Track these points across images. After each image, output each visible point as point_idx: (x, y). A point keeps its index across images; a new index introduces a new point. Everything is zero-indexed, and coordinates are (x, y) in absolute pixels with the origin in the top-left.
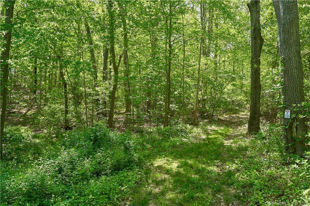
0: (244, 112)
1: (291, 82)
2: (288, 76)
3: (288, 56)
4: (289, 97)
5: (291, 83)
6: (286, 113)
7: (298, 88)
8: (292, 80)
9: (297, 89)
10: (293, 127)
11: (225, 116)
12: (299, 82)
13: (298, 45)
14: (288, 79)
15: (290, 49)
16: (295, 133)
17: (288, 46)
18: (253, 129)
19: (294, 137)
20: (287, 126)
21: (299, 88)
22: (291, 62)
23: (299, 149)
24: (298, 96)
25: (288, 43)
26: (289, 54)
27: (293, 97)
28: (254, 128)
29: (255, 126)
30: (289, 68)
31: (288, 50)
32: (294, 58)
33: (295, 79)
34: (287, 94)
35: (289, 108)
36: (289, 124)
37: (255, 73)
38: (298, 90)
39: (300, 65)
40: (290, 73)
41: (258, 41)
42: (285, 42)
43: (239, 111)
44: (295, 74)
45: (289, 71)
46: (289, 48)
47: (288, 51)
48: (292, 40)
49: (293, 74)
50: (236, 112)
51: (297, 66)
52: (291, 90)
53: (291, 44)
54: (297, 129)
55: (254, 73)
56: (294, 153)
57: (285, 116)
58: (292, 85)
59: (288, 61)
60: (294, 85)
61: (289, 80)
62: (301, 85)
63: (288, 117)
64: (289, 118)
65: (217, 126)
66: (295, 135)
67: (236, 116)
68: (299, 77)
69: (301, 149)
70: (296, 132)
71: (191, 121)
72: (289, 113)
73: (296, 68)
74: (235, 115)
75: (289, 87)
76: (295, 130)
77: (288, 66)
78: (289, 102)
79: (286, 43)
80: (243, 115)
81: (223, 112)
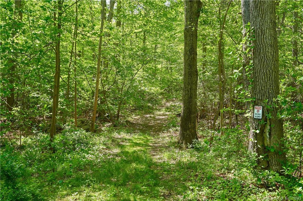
0: (159, 110)
1: (263, 66)
2: (260, 57)
3: (261, 28)
4: (260, 87)
5: (264, 68)
6: (256, 111)
7: (273, 75)
8: (265, 63)
9: (271, 77)
10: (265, 131)
11: (136, 118)
12: (274, 66)
13: (274, 12)
14: (259, 61)
15: (264, 18)
16: (268, 139)
17: (260, 12)
18: (188, 136)
19: (266, 145)
20: (258, 129)
21: (275, 75)
22: (264, 36)
23: (274, 163)
24: (272, 86)
25: (260, 9)
26: (261, 24)
27: (266, 87)
28: (188, 134)
29: (190, 132)
30: (262, 45)
31: (260, 18)
32: (268, 31)
33: (269, 61)
34: (258, 83)
35: (261, 104)
36: (260, 127)
37: (190, 51)
38: (273, 77)
39: (276, 42)
40: (263, 52)
41: (195, 5)
42: (256, 7)
43: (152, 109)
44: (269, 54)
45: (262, 49)
46: (261, 16)
47: (261, 20)
48: (266, 5)
49: (267, 54)
50: (150, 110)
51: (271, 42)
52: (263, 77)
53: (265, 10)
54: (270, 134)
55: (188, 52)
56: (267, 168)
57: (255, 115)
58: (265, 70)
59: (260, 34)
60: (267, 70)
61: (261, 62)
62: (276, 71)
63: (258, 117)
64: (261, 118)
65: (128, 133)
66: (268, 143)
67: (151, 117)
68: (274, 59)
69: (276, 163)
70: (270, 138)
71: (86, 125)
72: (261, 112)
73: (271, 46)
74: (148, 116)
75: (261, 73)
76: (268, 135)
77: (259, 43)
78: (261, 95)
79: (258, 9)
80: (160, 115)
81: (131, 111)
